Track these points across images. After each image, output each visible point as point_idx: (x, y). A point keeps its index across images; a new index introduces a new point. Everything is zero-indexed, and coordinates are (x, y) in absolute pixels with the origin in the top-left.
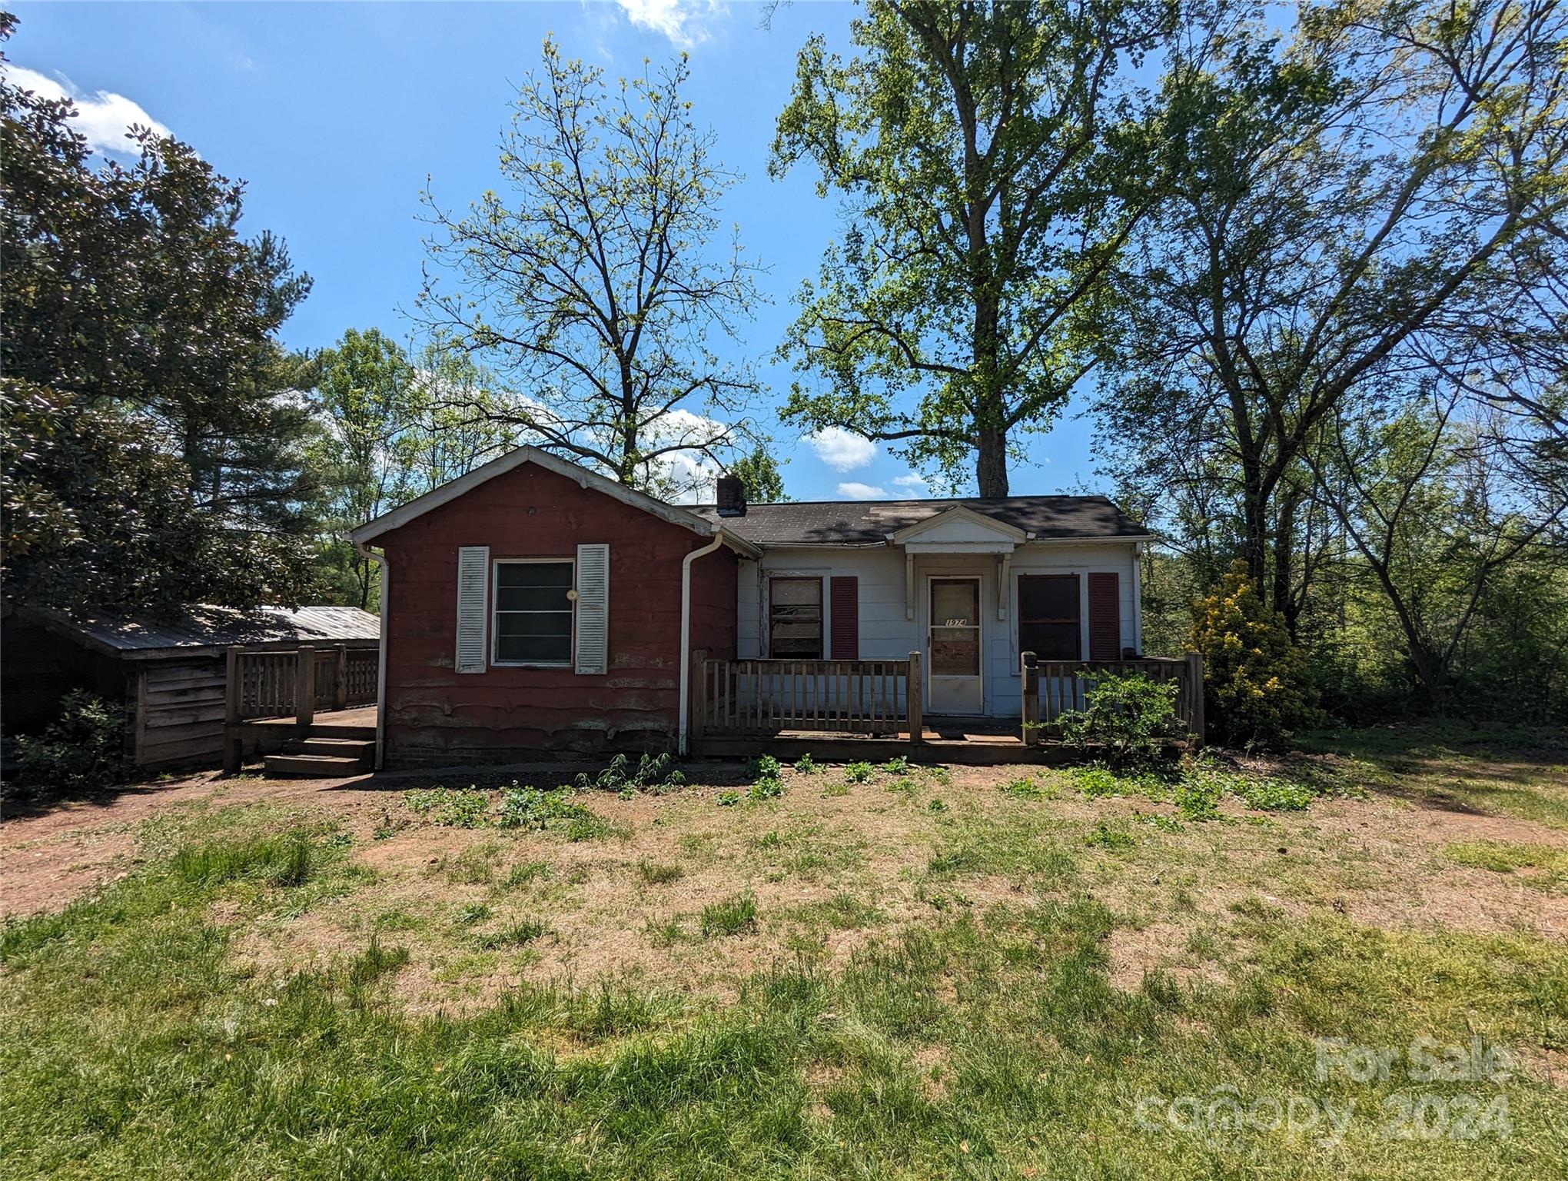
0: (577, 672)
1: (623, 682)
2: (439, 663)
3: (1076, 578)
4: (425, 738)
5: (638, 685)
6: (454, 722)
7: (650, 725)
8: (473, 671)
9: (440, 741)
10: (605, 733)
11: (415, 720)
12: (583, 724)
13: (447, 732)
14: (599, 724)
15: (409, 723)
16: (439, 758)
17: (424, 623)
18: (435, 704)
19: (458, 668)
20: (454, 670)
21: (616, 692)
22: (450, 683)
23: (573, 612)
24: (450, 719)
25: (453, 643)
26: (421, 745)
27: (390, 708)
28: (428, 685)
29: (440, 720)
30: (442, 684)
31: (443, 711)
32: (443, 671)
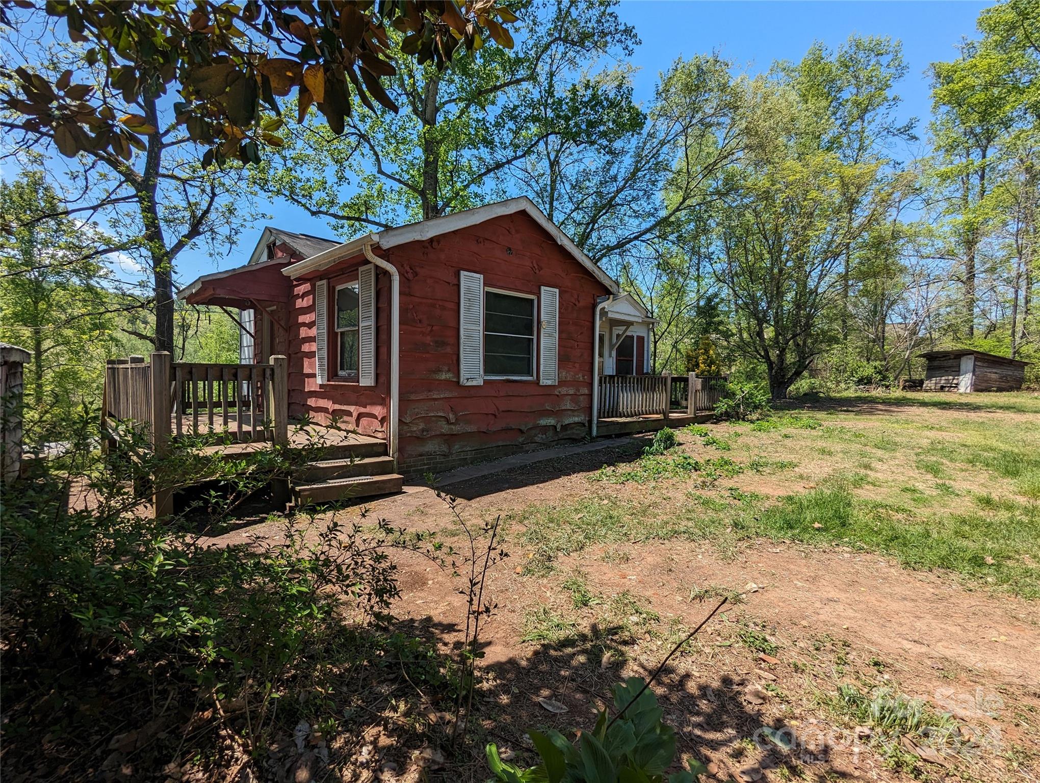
0: (541, 383)
1: (564, 390)
2: (443, 376)
4: (431, 447)
5: (571, 392)
6: (456, 429)
7: (576, 419)
8: (474, 383)
9: (444, 448)
10: (555, 427)
11: (423, 430)
12: (543, 422)
13: (450, 438)
14: (551, 421)
15: (419, 434)
16: (442, 463)
17: (429, 338)
18: (440, 414)
19: (463, 381)
20: (458, 382)
21: (560, 397)
22: (456, 394)
23: (535, 337)
24: (453, 427)
25: (455, 358)
26: (428, 454)
27: (401, 422)
28: (435, 396)
29: (445, 428)
30: (446, 395)
31: (448, 421)
32: (448, 384)
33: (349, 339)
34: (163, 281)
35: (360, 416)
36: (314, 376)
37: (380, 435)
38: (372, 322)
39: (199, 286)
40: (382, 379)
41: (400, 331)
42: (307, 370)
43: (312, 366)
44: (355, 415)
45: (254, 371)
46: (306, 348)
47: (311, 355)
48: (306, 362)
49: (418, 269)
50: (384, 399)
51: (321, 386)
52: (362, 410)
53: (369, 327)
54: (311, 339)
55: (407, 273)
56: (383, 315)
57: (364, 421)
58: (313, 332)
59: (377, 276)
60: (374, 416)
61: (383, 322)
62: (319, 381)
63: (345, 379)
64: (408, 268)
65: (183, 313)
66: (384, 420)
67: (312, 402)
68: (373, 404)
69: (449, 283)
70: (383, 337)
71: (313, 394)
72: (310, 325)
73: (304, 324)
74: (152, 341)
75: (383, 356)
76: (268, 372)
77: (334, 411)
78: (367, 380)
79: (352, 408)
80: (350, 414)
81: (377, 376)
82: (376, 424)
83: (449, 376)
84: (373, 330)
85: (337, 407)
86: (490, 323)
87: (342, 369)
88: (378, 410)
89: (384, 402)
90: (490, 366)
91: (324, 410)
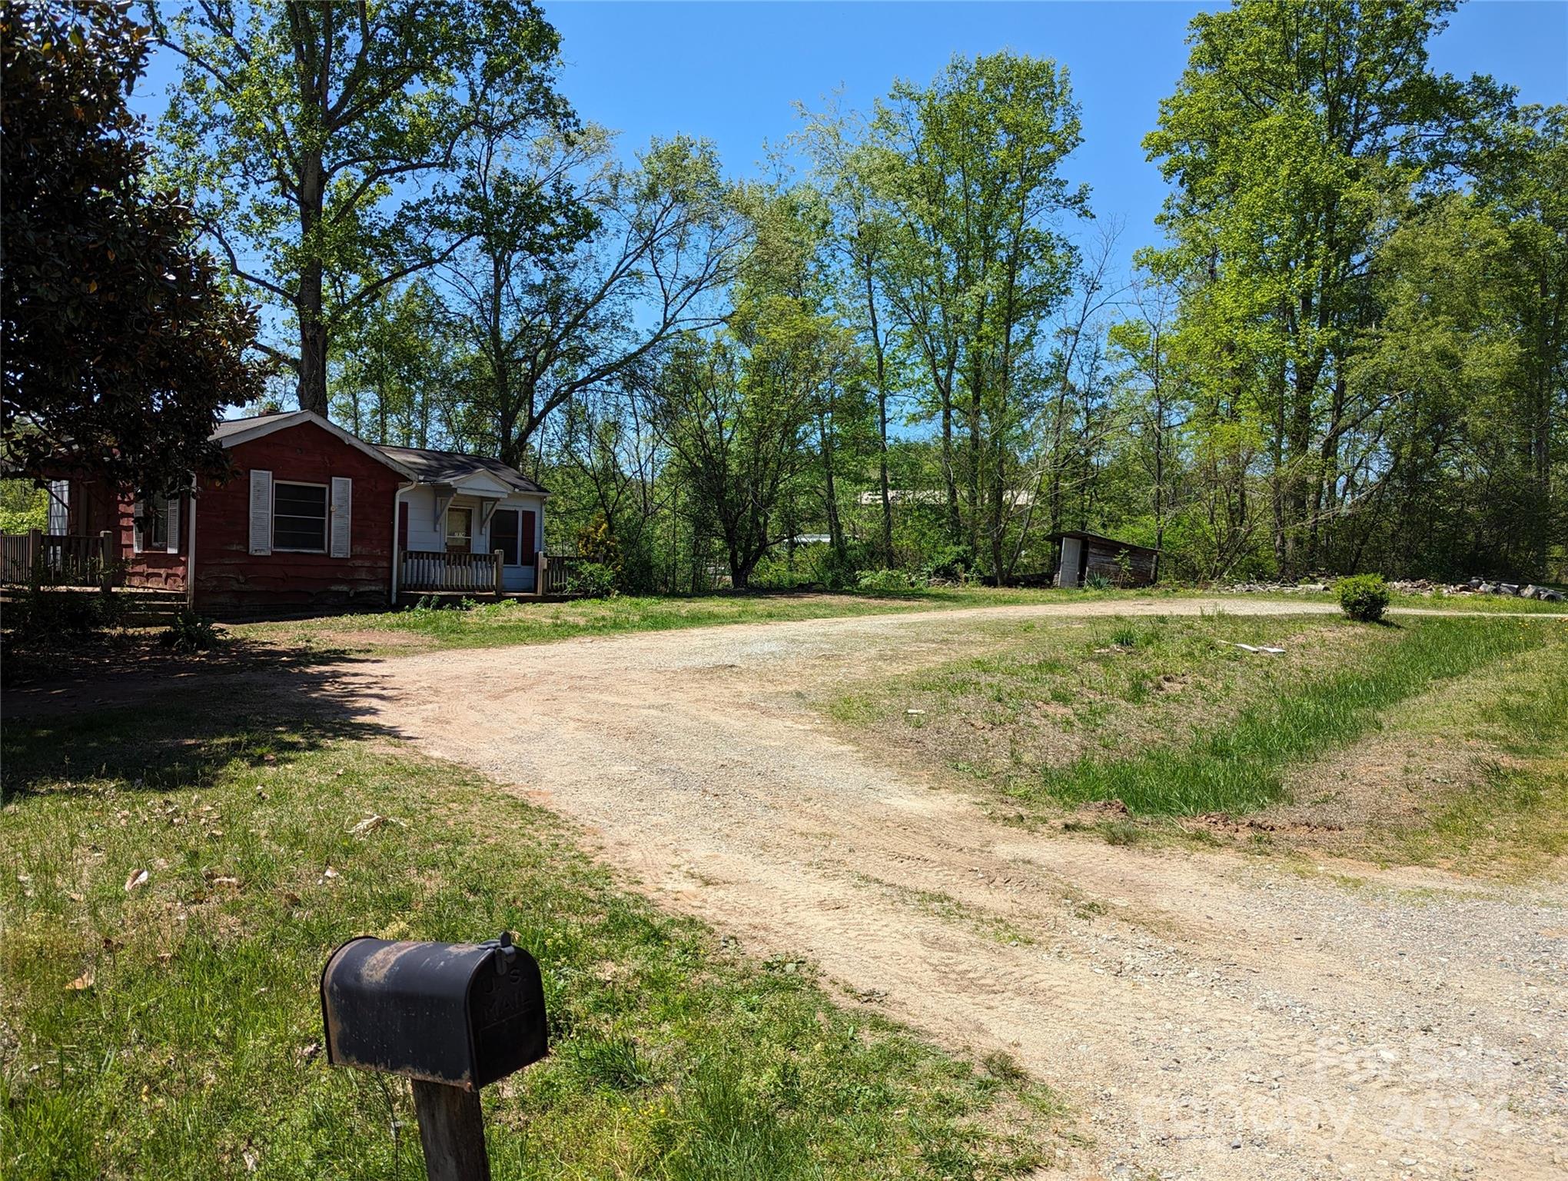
0: (333, 556)
1: (358, 563)
3: (516, 512)
4: (221, 599)
5: (367, 564)
6: (245, 587)
7: (374, 588)
8: (263, 554)
9: (233, 600)
10: (350, 592)
11: (216, 587)
12: (335, 588)
13: (240, 595)
14: (344, 588)
15: (210, 589)
16: (233, 611)
17: (221, 520)
18: (230, 576)
19: (252, 551)
20: (247, 552)
21: (355, 569)
22: (245, 561)
23: (326, 519)
24: (243, 586)
25: (244, 535)
26: (220, 605)
27: (196, 579)
28: (226, 563)
29: (236, 587)
30: (237, 562)
31: (238, 580)
32: (238, 553)
35: (168, 576)
36: (131, 546)
37: (181, 588)
38: (177, 507)
40: (183, 547)
41: (197, 514)
42: (124, 542)
43: (130, 538)
44: (164, 575)
45: (91, 541)
46: (123, 522)
47: (129, 528)
48: (124, 534)
50: (184, 562)
51: (137, 555)
52: (169, 572)
53: (175, 511)
56: (185, 503)
57: (170, 579)
60: (177, 575)
61: (185, 508)
62: (135, 550)
63: (156, 549)
66: (184, 578)
67: (130, 568)
68: (177, 566)
69: (240, 479)
70: (185, 518)
71: (132, 561)
75: (185, 532)
77: (148, 574)
78: (172, 548)
79: (162, 571)
80: (160, 575)
81: (180, 545)
82: (179, 581)
83: (239, 547)
84: (178, 514)
85: (151, 570)
86: (279, 507)
87: (154, 540)
88: (180, 570)
89: (184, 564)
90: (278, 541)
91: (140, 574)
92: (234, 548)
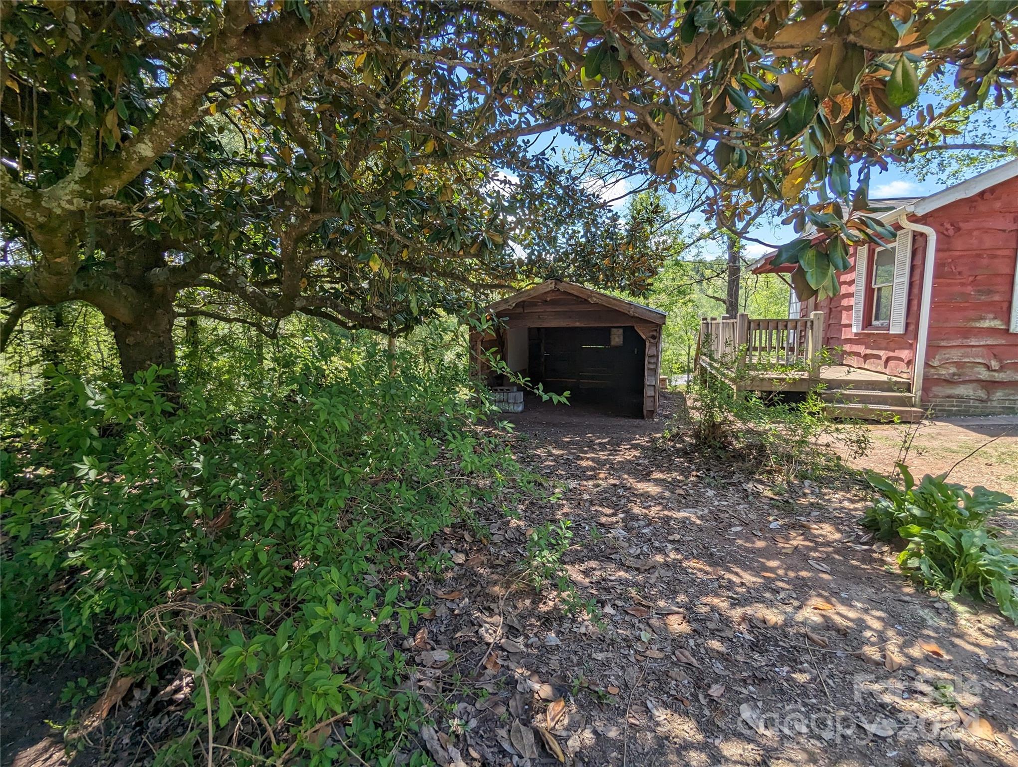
4: (961, 390)
6: (999, 376)
9: (982, 394)
11: (954, 374)
13: (990, 385)
15: (948, 377)
16: (977, 407)
17: (970, 288)
18: (978, 360)
19: (1015, 328)
20: (1008, 330)
22: (1003, 342)
24: (996, 374)
25: (1005, 305)
26: (959, 397)
27: (927, 365)
28: (973, 343)
29: (984, 374)
30: (989, 343)
31: (988, 368)
32: (992, 331)
33: (884, 293)
34: (735, 258)
35: (888, 360)
36: (850, 326)
37: (905, 376)
38: (906, 279)
39: (763, 262)
40: (912, 327)
41: (933, 284)
42: (844, 321)
43: (850, 317)
44: (884, 358)
45: (799, 324)
46: (845, 302)
47: (849, 308)
48: (844, 314)
49: (961, 225)
50: (911, 345)
51: (856, 334)
52: (891, 354)
53: (902, 283)
54: (851, 295)
55: (947, 230)
56: (917, 272)
57: (892, 363)
58: (852, 289)
59: (914, 236)
60: (901, 360)
61: (917, 277)
62: (854, 330)
63: (877, 328)
64: (948, 226)
65: (747, 279)
66: (909, 363)
67: (847, 348)
68: (902, 348)
69: (1004, 231)
70: (916, 291)
71: (849, 341)
72: (851, 283)
73: (845, 283)
74: (724, 302)
75: (914, 308)
76: (809, 324)
77: (866, 355)
78: (897, 328)
79: (881, 353)
80: (878, 357)
81: (907, 325)
82: (903, 366)
83: (997, 324)
84: (906, 286)
85: (869, 351)
87: (877, 319)
88: (905, 354)
89: (912, 347)
91: (857, 354)
92: (986, 324)
